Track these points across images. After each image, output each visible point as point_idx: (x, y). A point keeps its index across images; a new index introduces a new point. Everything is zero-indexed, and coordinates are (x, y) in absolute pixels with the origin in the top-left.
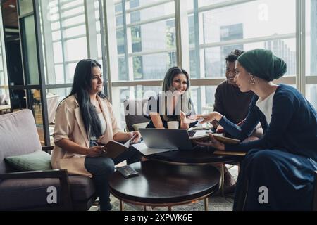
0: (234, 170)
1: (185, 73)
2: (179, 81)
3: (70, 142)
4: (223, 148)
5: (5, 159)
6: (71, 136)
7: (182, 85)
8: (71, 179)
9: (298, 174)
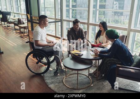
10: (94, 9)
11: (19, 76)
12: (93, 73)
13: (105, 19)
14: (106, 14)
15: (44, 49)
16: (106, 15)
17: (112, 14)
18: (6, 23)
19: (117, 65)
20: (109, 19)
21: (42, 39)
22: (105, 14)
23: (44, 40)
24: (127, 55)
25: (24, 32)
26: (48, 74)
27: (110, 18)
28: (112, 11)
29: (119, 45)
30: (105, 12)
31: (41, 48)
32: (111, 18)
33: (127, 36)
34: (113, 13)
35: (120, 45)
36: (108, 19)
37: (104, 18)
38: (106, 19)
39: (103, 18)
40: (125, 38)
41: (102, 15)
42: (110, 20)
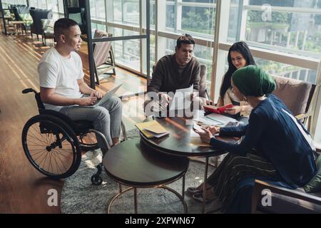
10: (233, 5)
11: (5, 177)
12: (197, 189)
13: (290, 33)
14: (294, 20)
15: (66, 114)
16: (294, 23)
17: (311, 22)
18: (40, 36)
19: (257, 181)
20: (301, 33)
21: (62, 86)
22: (292, 21)
23: (68, 86)
24: (297, 150)
26: (76, 180)
27: (303, 31)
28: (309, 15)
29: (272, 116)
30: (294, 16)
31: (58, 108)
32: (306, 32)
33: (314, 87)
34: (313, 20)
35: (276, 116)
36: (298, 33)
37: (289, 30)
38: (294, 32)
39: (286, 31)
40: (309, 90)
41: (285, 25)
42: (303, 37)
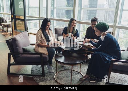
0: (90, 56)
1: (75, 20)
2: (73, 23)
3: (41, 44)
4: (87, 50)
5: (23, 48)
6: (41, 42)
7: (74, 24)
8: (43, 55)
9: (107, 58)
25: (7, 31)
33: (113, 33)
